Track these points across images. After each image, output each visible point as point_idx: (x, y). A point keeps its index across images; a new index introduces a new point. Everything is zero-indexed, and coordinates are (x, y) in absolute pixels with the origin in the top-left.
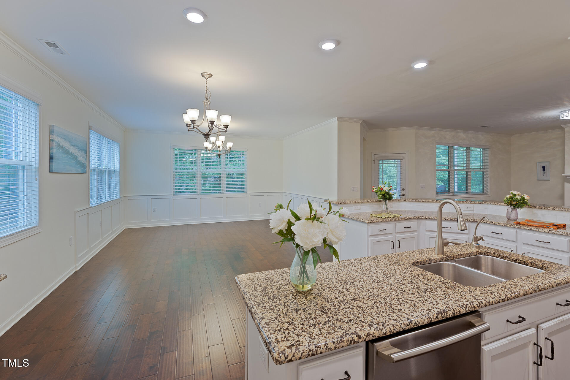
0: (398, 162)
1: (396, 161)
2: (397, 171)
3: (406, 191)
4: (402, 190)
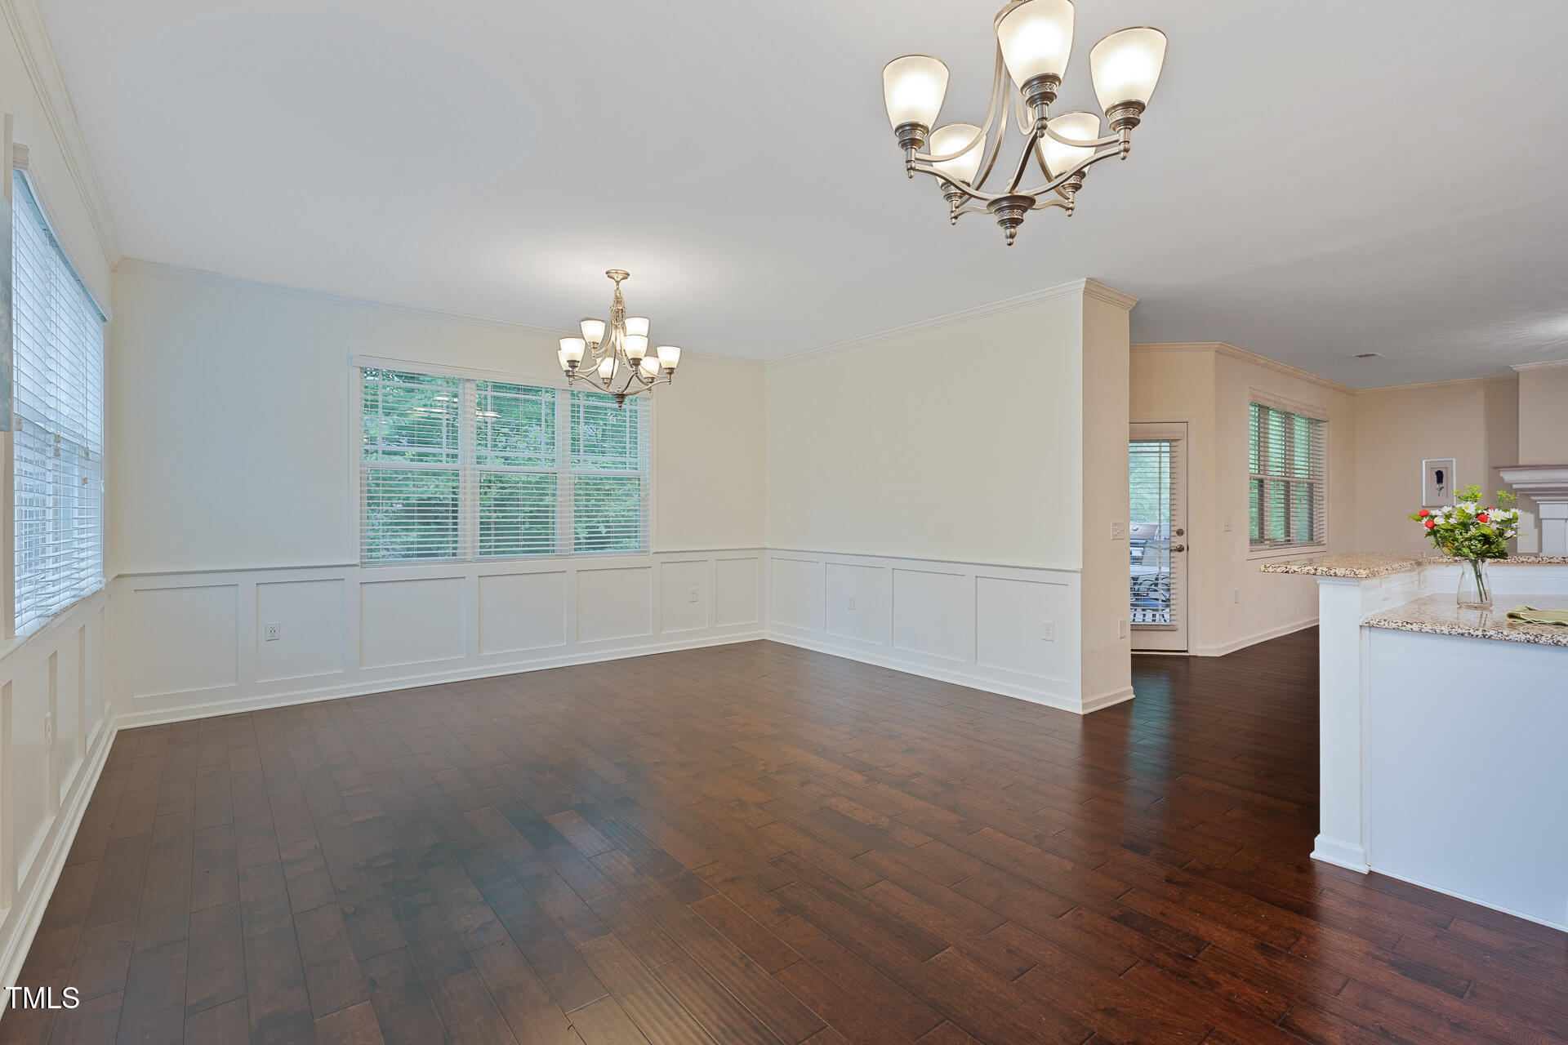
0: (1163, 449)
1: (1158, 444)
2: (1157, 475)
3: (1189, 535)
4: (1175, 534)
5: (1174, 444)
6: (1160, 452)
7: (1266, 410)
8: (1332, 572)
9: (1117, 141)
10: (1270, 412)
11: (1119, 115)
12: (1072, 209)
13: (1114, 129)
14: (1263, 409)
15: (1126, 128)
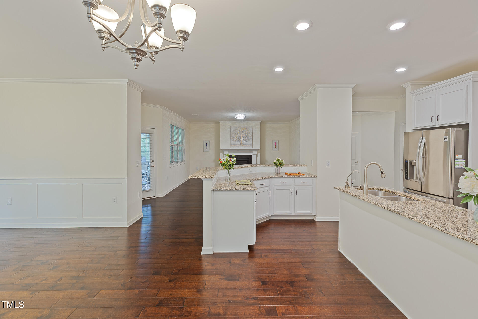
1: (146, 135)
2: (146, 144)
3: (155, 162)
4: (151, 162)
5: (151, 135)
6: (147, 137)
7: (173, 126)
8: (206, 177)
9: (180, 44)
10: (174, 127)
11: (181, 35)
12: (154, 61)
13: (179, 39)
14: (172, 126)
15: (183, 40)
